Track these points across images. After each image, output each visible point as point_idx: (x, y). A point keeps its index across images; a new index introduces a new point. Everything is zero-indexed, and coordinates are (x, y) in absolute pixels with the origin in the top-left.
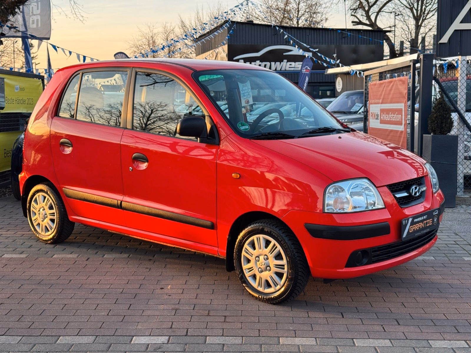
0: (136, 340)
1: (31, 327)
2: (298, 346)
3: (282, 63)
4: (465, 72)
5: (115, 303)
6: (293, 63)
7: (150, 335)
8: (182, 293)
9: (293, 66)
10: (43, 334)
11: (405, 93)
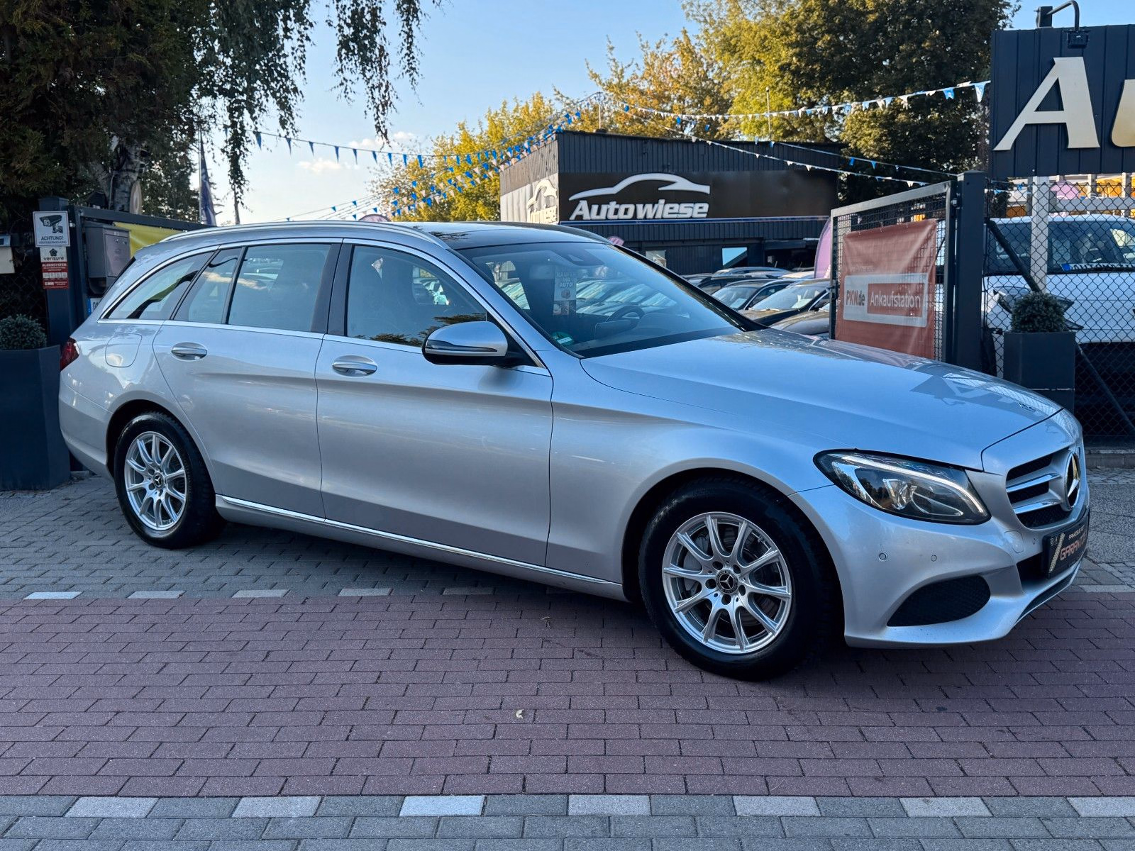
0: (412, 806)
2: (780, 818)
3: (656, 205)
4: (1047, 207)
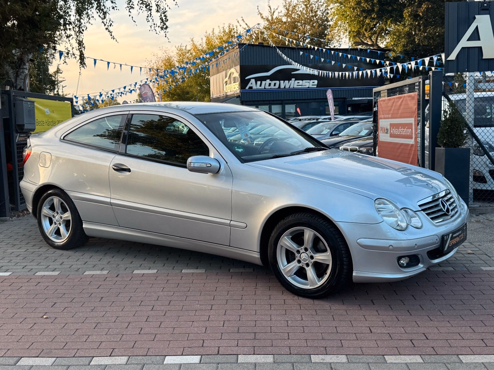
0: (169, 360)
1: (64, 348)
2: (330, 363)
3: (290, 81)
4: (473, 87)
5: (146, 321)
6: (301, 82)
7: (182, 353)
8: (211, 309)
9: (300, 84)
10: (77, 355)
11: (415, 109)
